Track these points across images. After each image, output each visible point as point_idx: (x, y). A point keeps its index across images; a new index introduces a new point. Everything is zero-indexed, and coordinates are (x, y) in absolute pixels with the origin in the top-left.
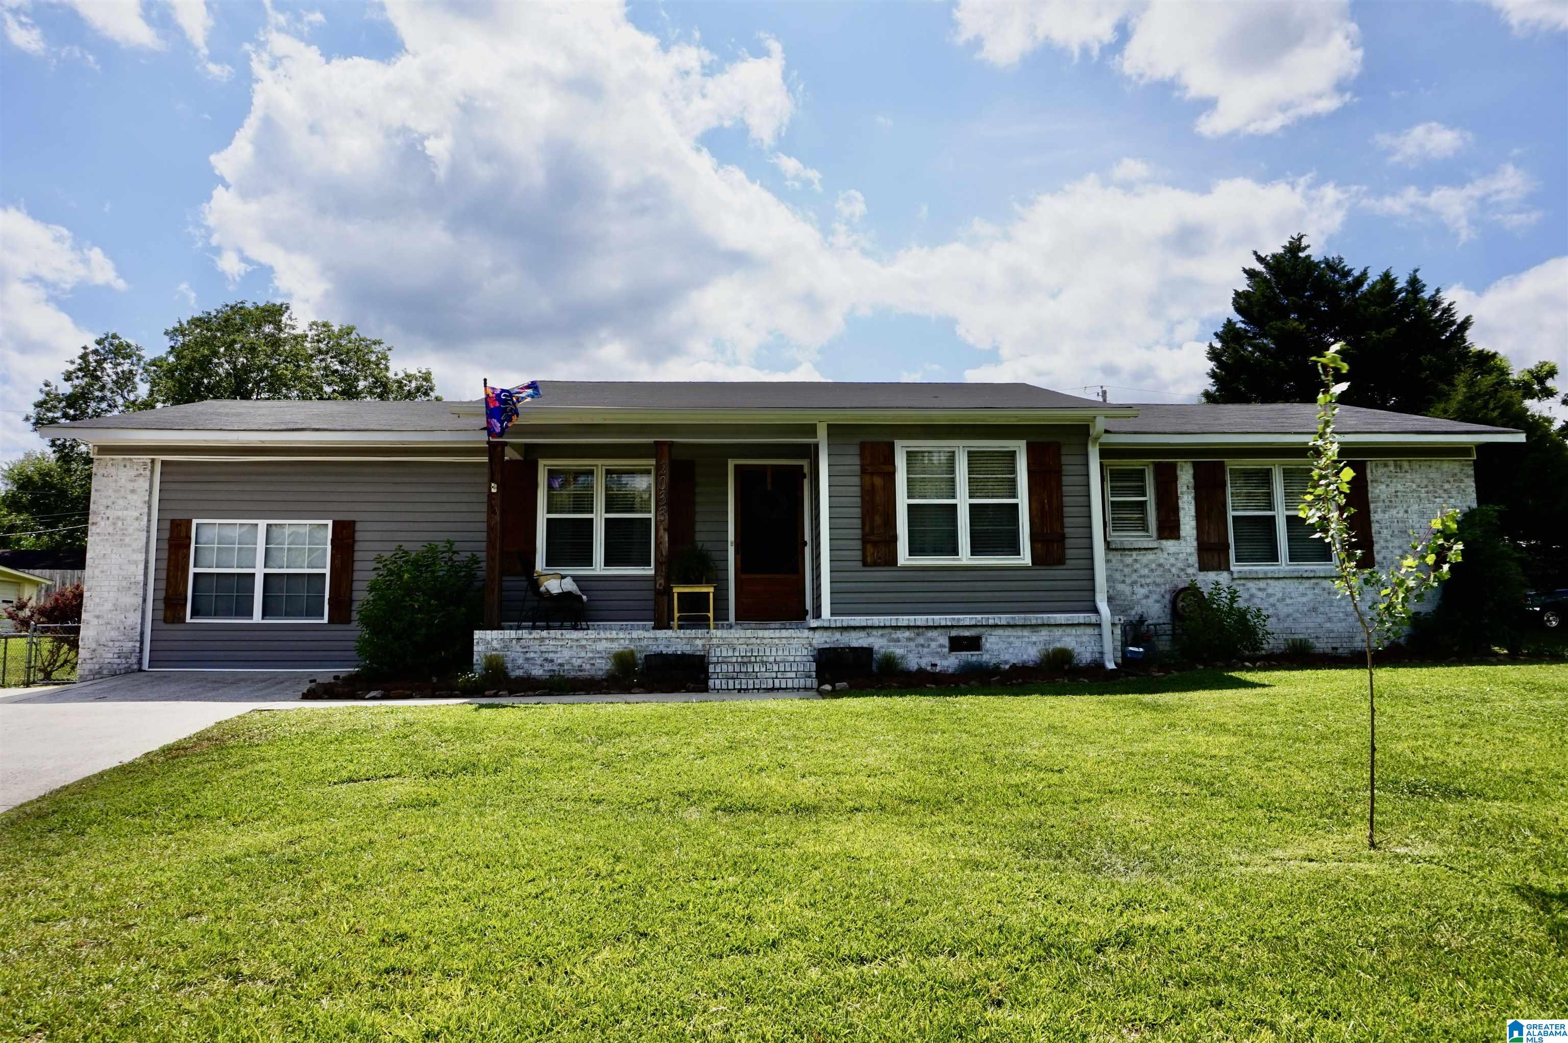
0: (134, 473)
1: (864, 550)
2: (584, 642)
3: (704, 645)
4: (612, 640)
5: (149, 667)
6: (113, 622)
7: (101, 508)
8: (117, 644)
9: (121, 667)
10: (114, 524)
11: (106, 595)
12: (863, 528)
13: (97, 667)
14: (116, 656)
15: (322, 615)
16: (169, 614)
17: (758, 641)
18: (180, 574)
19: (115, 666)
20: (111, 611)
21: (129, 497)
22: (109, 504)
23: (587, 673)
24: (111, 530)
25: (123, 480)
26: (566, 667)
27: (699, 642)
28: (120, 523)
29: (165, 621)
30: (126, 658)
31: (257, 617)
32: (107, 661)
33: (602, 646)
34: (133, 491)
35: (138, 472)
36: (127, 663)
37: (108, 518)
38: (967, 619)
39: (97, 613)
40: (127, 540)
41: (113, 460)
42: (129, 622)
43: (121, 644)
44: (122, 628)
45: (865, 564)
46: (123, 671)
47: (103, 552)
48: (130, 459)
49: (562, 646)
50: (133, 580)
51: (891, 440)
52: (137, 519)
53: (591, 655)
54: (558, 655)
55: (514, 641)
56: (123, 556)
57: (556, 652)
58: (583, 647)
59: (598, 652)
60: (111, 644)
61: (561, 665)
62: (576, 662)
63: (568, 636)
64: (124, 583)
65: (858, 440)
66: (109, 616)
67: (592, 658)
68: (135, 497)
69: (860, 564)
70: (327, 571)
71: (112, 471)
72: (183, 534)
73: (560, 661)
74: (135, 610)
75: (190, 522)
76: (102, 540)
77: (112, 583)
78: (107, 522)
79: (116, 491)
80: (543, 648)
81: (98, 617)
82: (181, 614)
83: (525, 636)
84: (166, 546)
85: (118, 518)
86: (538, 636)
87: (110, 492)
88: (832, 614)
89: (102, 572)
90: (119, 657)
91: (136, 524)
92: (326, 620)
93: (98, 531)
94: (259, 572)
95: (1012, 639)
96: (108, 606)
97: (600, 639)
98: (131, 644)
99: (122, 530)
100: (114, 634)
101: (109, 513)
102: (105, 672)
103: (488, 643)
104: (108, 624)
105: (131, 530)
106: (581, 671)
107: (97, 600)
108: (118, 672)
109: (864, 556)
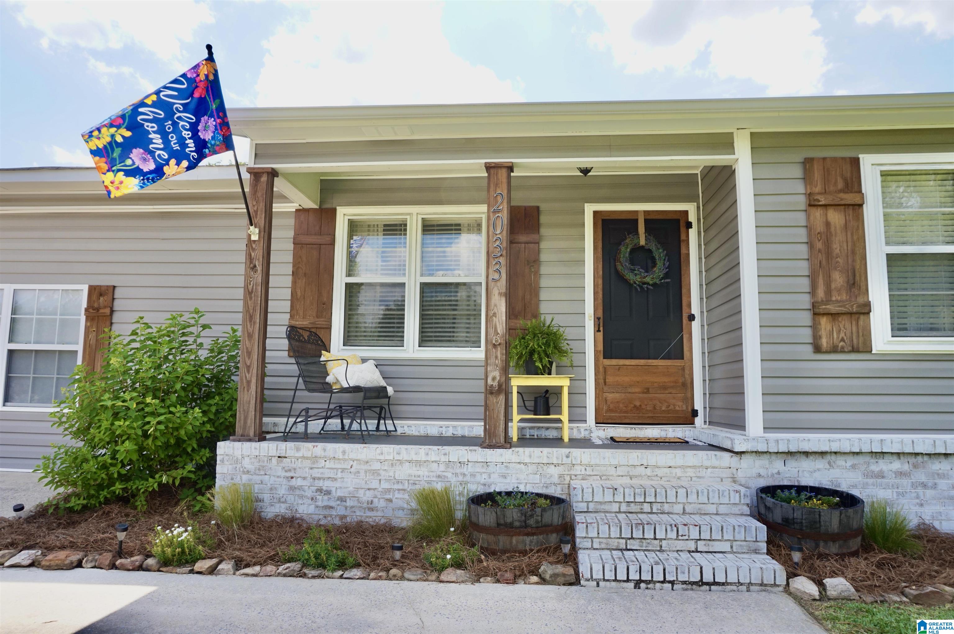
1: (815, 327)
2: (376, 466)
3: (561, 476)
4: (419, 463)
12: (813, 292)
17: (649, 472)
23: (380, 514)
26: (349, 503)
27: (554, 471)
45: (817, 349)
49: (343, 470)
51: (853, 155)
53: (385, 485)
54: (338, 484)
55: (274, 460)
58: (375, 472)
59: (398, 482)
61: (342, 499)
62: (365, 497)
63: (353, 456)
65: (800, 157)
67: (388, 491)
69: (810, 348)
70: (79, 348)
73: (340, 493)
80: (316, 473)
83: (290, 453)
86: (309, 454)
88: (767, 430)
94: (4, 346)
97: (401, 462)
103: (236, 462)
106: (371, 509)
109: (816, 338)
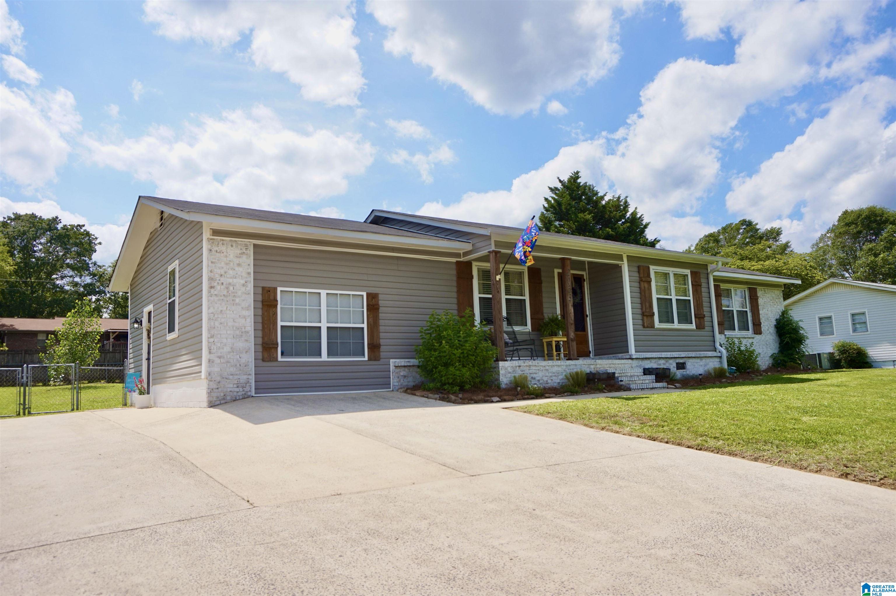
0: (239, 252)
1: (643, 320)
2: (547, 368)
3: (594, 368)
4: (559, 366)
5: (255, 394)
6: (232, 361)
7: (217, 276)
8: (236, 377)
9: (239, 394)
10: (227, 288)
11: (225, 341)
12: (642, 309)
13: (222, 394)
14: (235, 386)
15: (363, 355)
16: (266, 355)
17: (614, 366)
18: (272, 325)
19: (235, 394)
20: (229, 352)
21: (237, 269)
22: (223, 273)
23: (549, 385)
24: (225, 293)
25: (232, 256)
26: (541, 382)
27: (592, 367)
28: (231, 288)
29: (263, 360)
30: (243, 387)
31: (324, 357)
32: (229, 390)
33: (555, 369)
34: (239, 265)
35: (242, 252)
36: (243, 391)
37: (222, 284)
38: (683, 354)
39: (219, 354)
40: (237, 300)
41: (223, 240)
42: (243, 361)
43: (238, 377)
44: (238, 365)
45: (644, 326)
46: (241, 397)
47: (220, 309)
48: (235, 241)
49: (538, 370)
50: (243, 330)
51: (647, 265)
52: (243, 285)
53: (550, 374)
54: (537, 375)
55: (518, 368)
56: (235, 312)
57: (536, 373)
58: (547, 370)
59: (554, 373)
60: (231, 377)
61: (539, 381)
62: (545, 379)
63: (540, 364)
64: (238, 332)
65: (637, 265)
66: (229, 357)
67: (551, 376)
68: (241, 269)
69: (641, 326)
70: (365, 326)
71: (223, 248)
72: (272, 297)
73: (538, 379)
74: (246, 352)
75: (275, 289)
76: (219, 300)
77: (228, 332)
78: (222, 287)
79: (227, 264)
80: (531, 371)
81: (220, 357)
82: (275, 355)
83: (522, 364)
84: (260, 305)
85: (230, 284)
86: (528, 365)
87: (223, 264)
88: (636, 352)
89: (221, 323)
90: (238, 387)
91: (243, 289)
92: (366, 358)
93: (216, 293)
94: (324, 326)
95: (695, 364)
96: (227, 349)
97: (554, 366)
98: (245, 377)
99: (233, 293)
100: (233, 370)
101: (223, 280)
102: (228, 398)
103: (506, 369)
104: (228, 362)
105: (239, 293)
106: (547, 384)
107: (219, 345)
108: (238, 398)
109: (643, 323)
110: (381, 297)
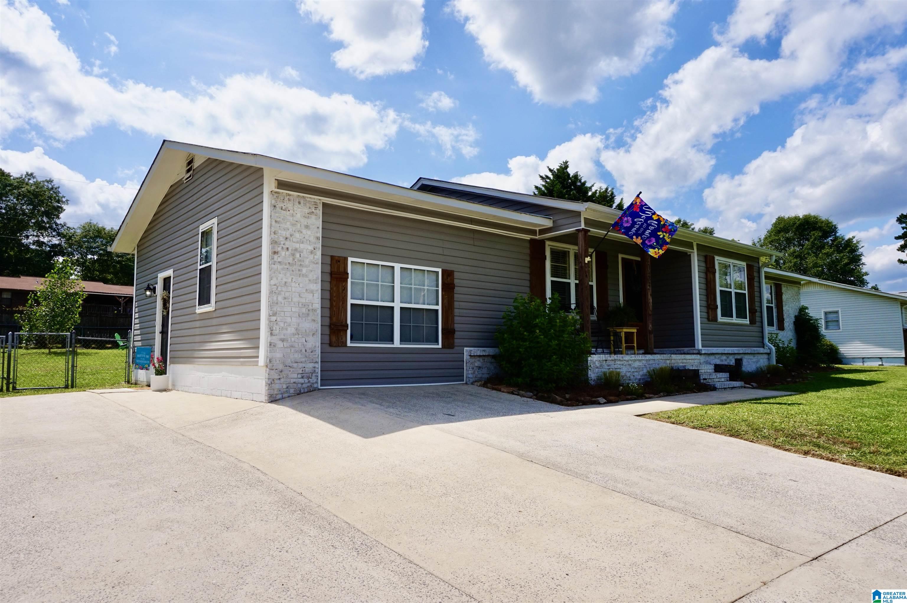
0: (307, 211)
1: (708, 313)
2: (630, 362)
3: (670, 363)
4: (640, 361)
5: (321, 386)
6: (297, 346)
7: (281, 239)
8: (301, 365)
9: (305, 386)
10: (293, 255)
11: (289, 320)
12: (707, 301)
13: (285, 386)
14: (300, 376)
15: (437, 341)
16: (334, 339)
18: (341, 303)
19: (300, 386)
20: (294, 335)
21: (304, 231)
22: (288, 236)
24: (290, 260)
25: (299, 215)
27: (668, 362)
28: (298, 255)
29: (331, 345)
30: (308, 378)
31: (397, 343)
32: (292, 381)
33: (637, 364)
34: (307, 227)
35: (310, 211)
36: (309, 382)
37: (288, 249)
38: (741, 350)
39: (282, 337)
40: (304, 270)
41: (289, 195)
42: (309, 345)
43: (304, 365)
44: (304, 351)
45: (709, 320)
46: (306, 390)
47: (285, 280)
48: (303, 197)
49: (623, 364)
50: (310, 307)
51: (712, 255)
52: (312, 252)
53: (633, 370)
56: (301, 285)
57: (620, 368)
58: (630, 365)
59: (636, 368)
60: (295, 365)
63: (624, 359)
64: (304, 310)
65: (704, 254)
66: (293, 339)
67: (633, 372)
68: (309, 233)
69: (706, 320)
70: (439, 308)
71: (290, 205)
72: (342, 269)
74: (313, 334)
75: (346, 259)
76: (283, 269)
77: (293, 310)
78: (287, 253)
79: (293, 225)
80: (616, 366)
81: (283, 340)
82: (344, 339)
83: (609, 358)
84: (328, 278)
85: (296, 250)
86: (613, 359)
87: (288, 225)
88: (702, 346)
89: (285, 298)
90: (302, 377)
91: (311, 257)
92: (440, 346)
93: (279, 260)
94: (397, 305)
95: (749, 360)
96: (291, 330)
97: (635, 360)
98: (312, 365)
99: (300, 261)
100: (298, 356)
101: (288, 244)
102: (292, 391)
103: (594, 363)
104: (292, 346)
105: (307, 262)
107: (282, 325)
108: (302, 391)
109: (708, 316)
110: (456, 275)
